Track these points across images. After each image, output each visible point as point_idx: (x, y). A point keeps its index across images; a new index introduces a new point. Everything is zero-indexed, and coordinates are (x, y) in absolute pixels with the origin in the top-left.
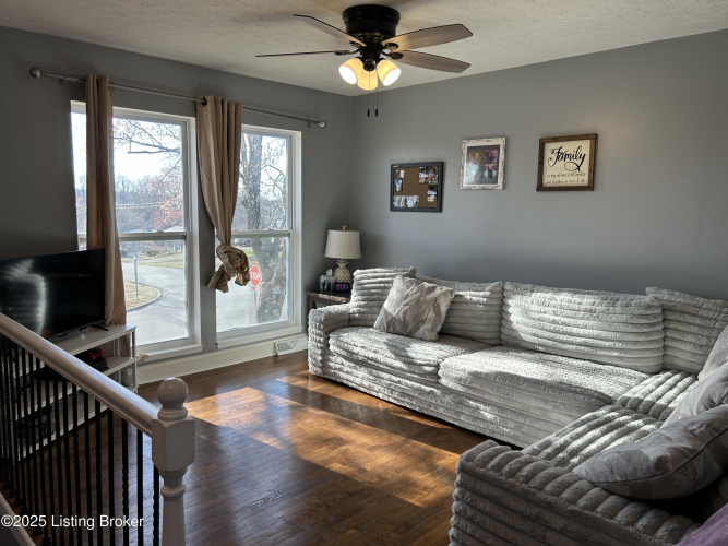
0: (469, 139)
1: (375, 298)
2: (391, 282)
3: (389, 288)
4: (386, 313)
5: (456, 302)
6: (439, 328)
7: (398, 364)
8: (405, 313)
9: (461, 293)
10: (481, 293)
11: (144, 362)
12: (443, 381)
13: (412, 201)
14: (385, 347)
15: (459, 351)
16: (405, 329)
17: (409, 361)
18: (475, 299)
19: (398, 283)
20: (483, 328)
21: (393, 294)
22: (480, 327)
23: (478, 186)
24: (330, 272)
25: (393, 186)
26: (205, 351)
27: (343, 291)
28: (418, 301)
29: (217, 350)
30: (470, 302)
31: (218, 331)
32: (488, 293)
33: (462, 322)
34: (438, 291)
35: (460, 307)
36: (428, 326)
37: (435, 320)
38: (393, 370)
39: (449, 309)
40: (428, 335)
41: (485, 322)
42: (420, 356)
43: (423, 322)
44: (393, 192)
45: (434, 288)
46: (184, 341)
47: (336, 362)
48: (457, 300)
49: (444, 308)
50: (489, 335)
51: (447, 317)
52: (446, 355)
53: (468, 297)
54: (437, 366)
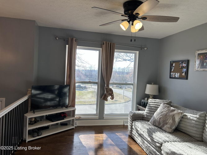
0: (198, 50)
1: (153, 110)
2: (159, 105)
3: (158, 107)
4: (154, 118)
5: (183, 118)
6: (174, 128)
7: (149, 139)
8: (160, 118)
9: (186, 114)
10: (195, 116)
11: (79, 119)
12: (162, 152)
13: (177, 75)
14: (146, 131)
15: (176, 139)
16: (159, 126)
17: (152, 139)
18: (191, 118)
19: (162, 105)
20: (194, 132)
21: (159, 110)
22: (192, 131)
23: (201, 69)
24: (146, 99)
25: (171, 69)
26: (99, 119)
27: (145, 105)
28: (166, 115)
29: (103, 119)
30: (189, 119)
31: (105, 113)
32: (198, 116)
33: (186, 127)
34: (176, 112)
35: (185, 120)
36: (168, 126)
37: (172, 124)
38: (148, 141)
39: (181, 120)
40: (168, 130)
41: (195, 129)
42: (157, 138)
43: (166, 124)
44: (171, 72)
45: (174, 110)
46: (94, 115)
47: (134, 132)
48: (184, 117)
49: (177, 119)
50: (197, 136)
51: (179, 123)
52: (167, 139)
53: (189, 117)
54: (161, 144)
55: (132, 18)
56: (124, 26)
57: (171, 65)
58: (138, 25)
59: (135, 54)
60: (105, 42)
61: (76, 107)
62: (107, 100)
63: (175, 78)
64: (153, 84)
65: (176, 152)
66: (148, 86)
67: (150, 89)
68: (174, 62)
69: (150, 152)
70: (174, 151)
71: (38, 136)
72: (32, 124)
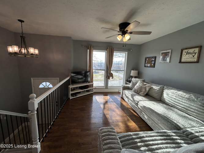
0: (162, 51)
1: (134, 85)
2: (138, 82)
3: (137, 83)
4: (135, 88)
5: (151, 89)
6: (145, 93)
7: (132, 99)
8: (138, 89)
9: (153, 86)
10: (158, 87)
11: (95, 88)
12: (139, 106)
13: (149, 65)
14: (130, 95)
15: (146, 99)
16: (138, 92)
17: (133, 99)
18: (155, 88)
19: (139, 82)
20: (156, 96)
21: (138, 84)
22: (156, 95)
23: (163, 62)
24: (131, 78)
25: (145, 62)
26: (106, 89)
27: (130, 82)
28: (142, 87)
29: (108, 89)
30: (154, 89)
31: (109, 85)
32: (159, 88)
33: (151, 93)
34: (147, 85)
36: (143, 93)
37: (144, 92)
38: (131, 100)
39: (149, 90)
40: (142, 95)
41: (157, 94)
42: (136, 99)
43: (141, 91)
45: (146, 84)
46: (103, 87)
47: (124, 95)
48: (151, 88)
49: (147, 89)
50: (158, 98)
51: (149, 91)
52: (142, 99)
53: (154, 88)
54: (138, 102)
55: (124, 33)
56: (119, 38)
57: (146, 59)
58: (127, 37)
59: (126, 53)
60: (108, 47)
61: (94, 82)
62: (110, 79)
63: (148, 67)
64: (135, 70)
65: (146, 106)
66: (132, 71)
67: (133, 73)
68: (147, 58)
69: (132, 106)
70: (145, 105)
71: (75, 96)
72: (72, 91)
